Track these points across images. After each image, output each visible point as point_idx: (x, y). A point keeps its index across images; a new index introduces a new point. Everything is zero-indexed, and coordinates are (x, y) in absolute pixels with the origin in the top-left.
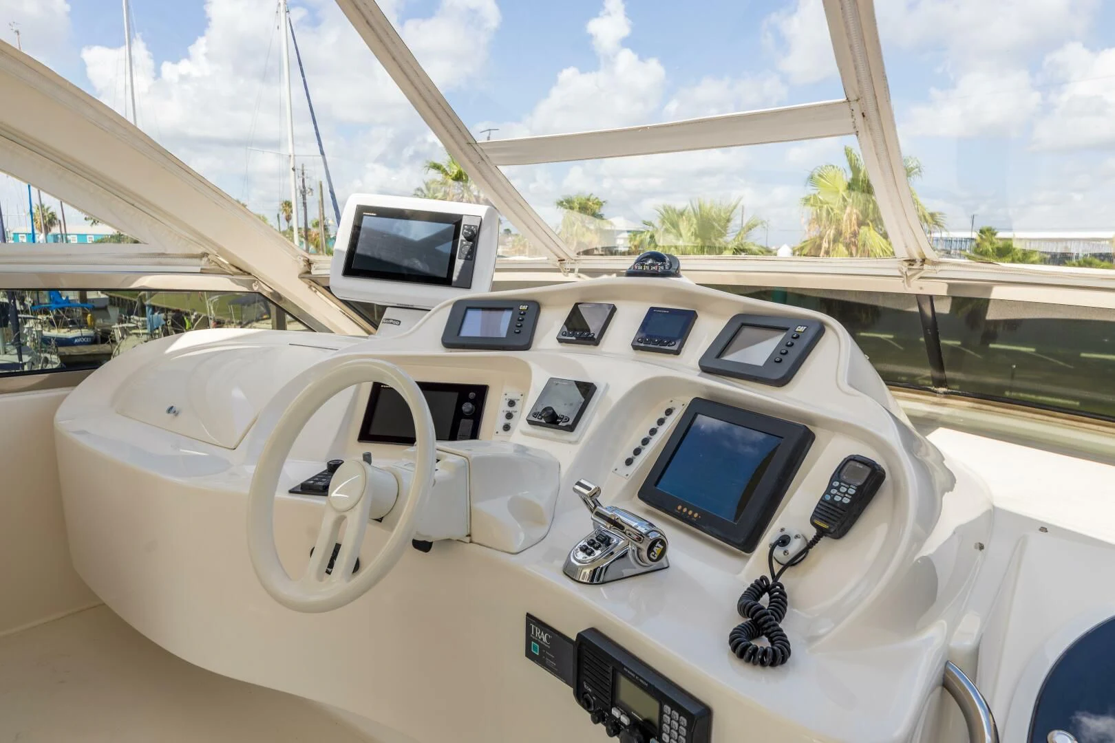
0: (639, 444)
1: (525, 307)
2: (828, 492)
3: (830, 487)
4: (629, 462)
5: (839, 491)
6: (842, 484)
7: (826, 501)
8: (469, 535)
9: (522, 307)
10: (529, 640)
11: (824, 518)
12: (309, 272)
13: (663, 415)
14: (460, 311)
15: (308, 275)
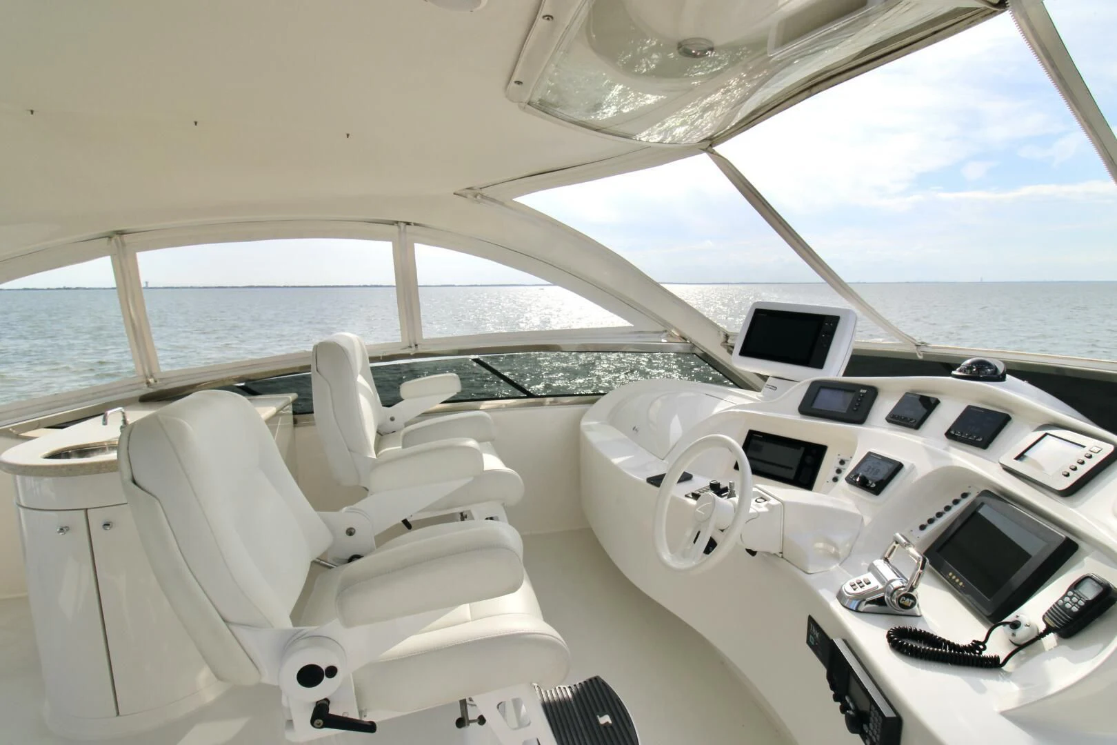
0: (933, 515)
1: (865, 391)
2: (1062, 598)
3: (1066, 595)
4: (922, 527)
5: (1071, 600)
6: (1075, 595)
7: (1058, 605)
8: (781, 553)
9: (862, 391)
10: (809, 633)
11: (1055, 619)
12: (726, 342)
13: (958, 497)
14: (817, 388)
15: (726, 344)
